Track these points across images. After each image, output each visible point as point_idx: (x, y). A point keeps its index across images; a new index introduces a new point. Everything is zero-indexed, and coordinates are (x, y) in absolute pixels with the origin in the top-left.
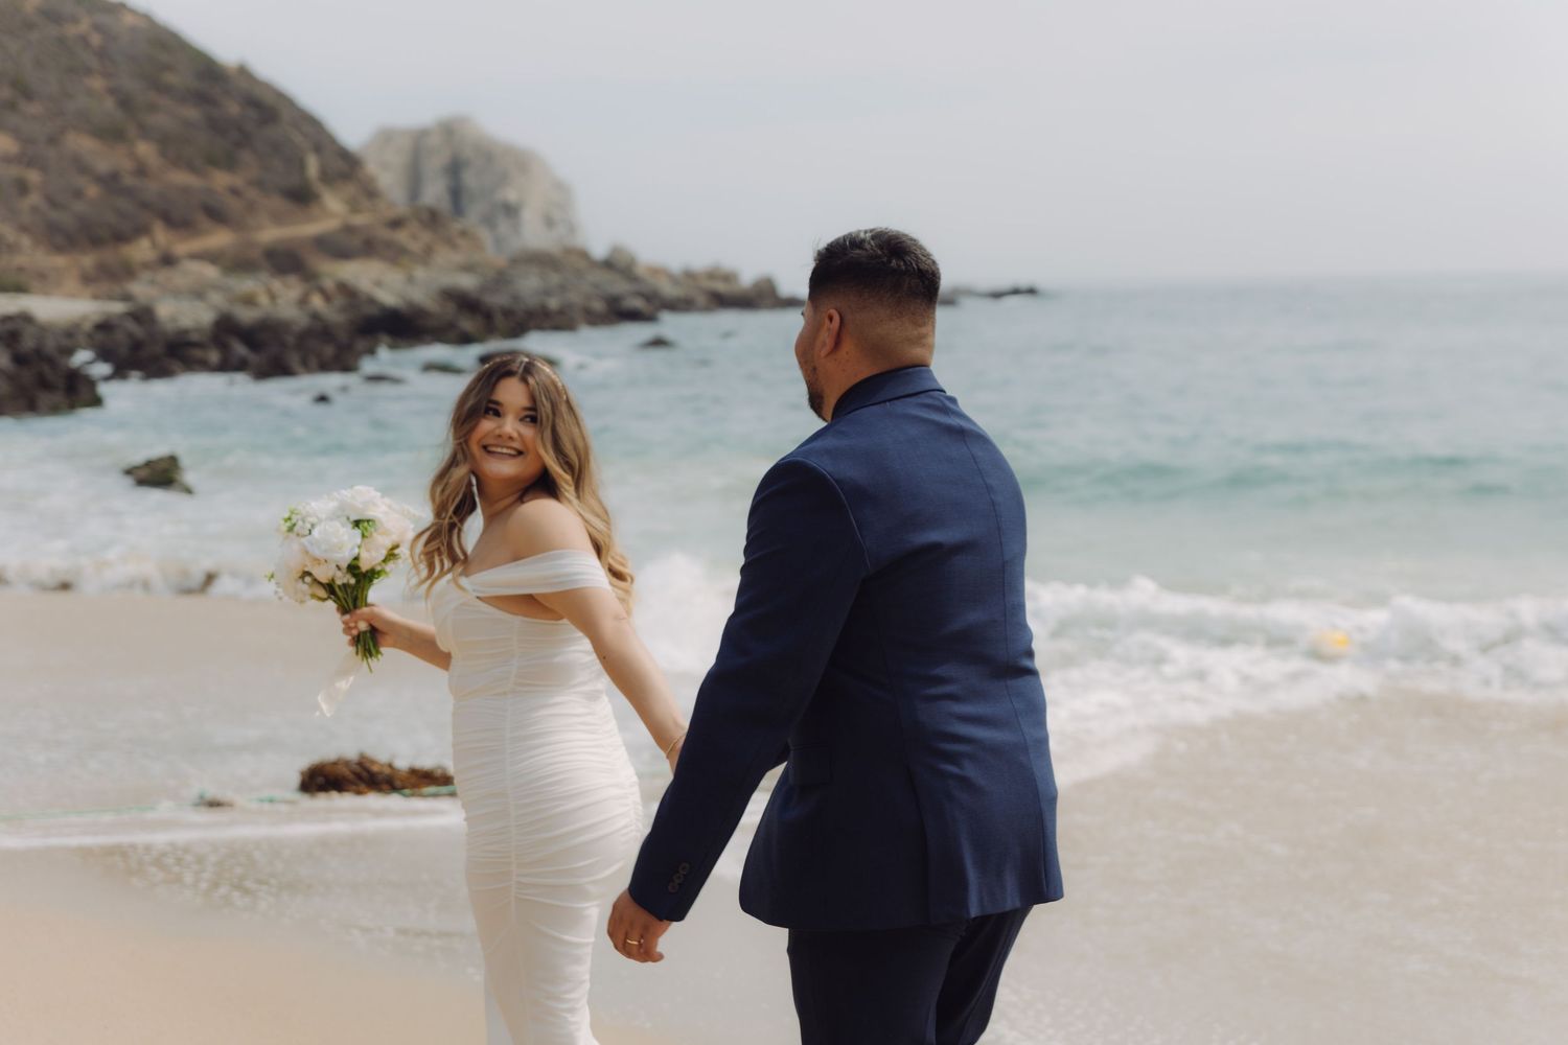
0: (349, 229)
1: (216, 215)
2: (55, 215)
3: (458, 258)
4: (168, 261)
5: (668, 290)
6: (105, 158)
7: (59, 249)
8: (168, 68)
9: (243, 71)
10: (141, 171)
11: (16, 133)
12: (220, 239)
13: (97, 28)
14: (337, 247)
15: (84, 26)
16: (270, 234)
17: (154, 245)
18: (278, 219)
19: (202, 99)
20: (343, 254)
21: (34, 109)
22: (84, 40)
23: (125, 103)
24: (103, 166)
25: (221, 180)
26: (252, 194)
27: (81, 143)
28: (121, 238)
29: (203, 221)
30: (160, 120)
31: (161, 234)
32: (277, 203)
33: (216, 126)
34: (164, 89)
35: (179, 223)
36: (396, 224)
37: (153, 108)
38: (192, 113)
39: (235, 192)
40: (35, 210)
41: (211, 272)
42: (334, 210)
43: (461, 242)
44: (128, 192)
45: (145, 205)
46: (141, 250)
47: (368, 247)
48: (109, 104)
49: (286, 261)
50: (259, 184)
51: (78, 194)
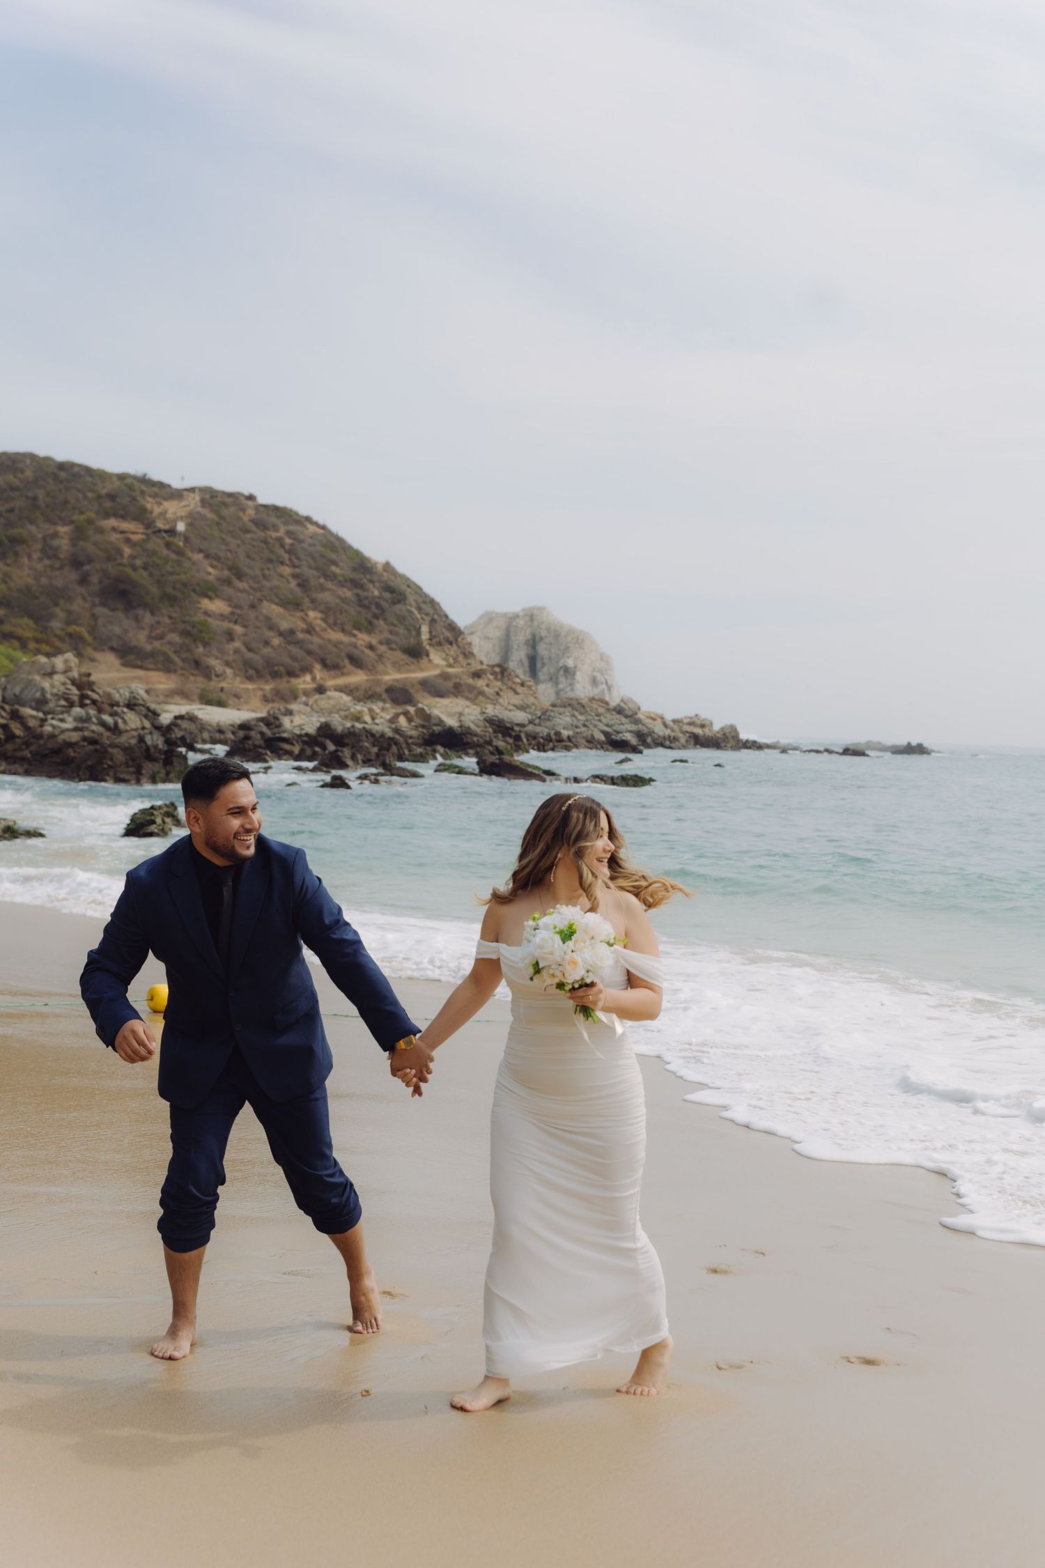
0: (445, 676)
1: (356, 662)
2: (249, 655)
3: (516, 700)
4: (321, 690)
5: (660, 730)
6: (287, 621)
7: (250, 679)
8: (334, 563)
9: (387, 566)
10: (310, 630)
11: (229, 600)
12: (358, 678)
13: (289, 533)
14: (434, 689)
15: (281, 533)
16: (391, 676)
17: (314, 679)
18: (398, 666)
19: (355, 584)
20: (440, 694)
21: (241, 585)
22: (280, 540)
23: (304, 584)
24: (284, 625)
25: (363, 638)
26: (383, 648)
27: (272, 609)
28: (291, 674)
29: (349, 667)
30: (326, 597)
31: (319, 672)
32: (399, 655)
33: (361, 602)
34: (331, 577)
35: (331, 666)
36: (477, 675)
37: (322, 589)
38: (348, 594)
39: (371, 647)
40: (236, 651)
41: (346, 699)
42: (437, 662)
43: (520, 689)
44: (299, 643)
45: (309, 653)
46: (304, 682)
47: (457, 690)
48: (293, 584)
49: (400, 695)
50: (387, 642)
51: (267, 643)
